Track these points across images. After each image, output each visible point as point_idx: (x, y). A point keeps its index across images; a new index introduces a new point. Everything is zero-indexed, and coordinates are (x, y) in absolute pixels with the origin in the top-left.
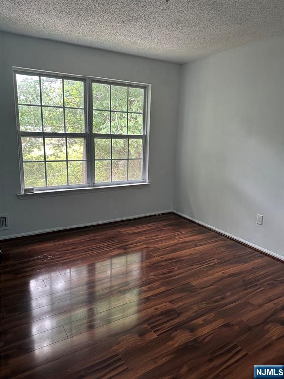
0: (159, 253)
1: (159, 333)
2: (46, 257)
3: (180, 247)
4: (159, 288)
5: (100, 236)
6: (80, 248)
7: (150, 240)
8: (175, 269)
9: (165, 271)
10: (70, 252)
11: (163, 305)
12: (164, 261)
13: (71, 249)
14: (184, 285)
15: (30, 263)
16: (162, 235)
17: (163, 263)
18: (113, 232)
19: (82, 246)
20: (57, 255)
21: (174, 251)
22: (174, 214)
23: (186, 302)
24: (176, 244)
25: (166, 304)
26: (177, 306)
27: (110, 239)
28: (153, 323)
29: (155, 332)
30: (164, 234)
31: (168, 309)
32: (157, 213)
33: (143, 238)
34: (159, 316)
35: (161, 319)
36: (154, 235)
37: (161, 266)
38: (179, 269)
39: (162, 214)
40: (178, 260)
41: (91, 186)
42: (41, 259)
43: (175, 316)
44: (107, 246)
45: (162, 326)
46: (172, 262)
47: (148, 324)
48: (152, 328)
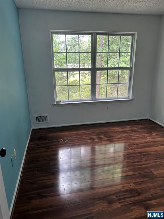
0: (133, 147)
1: (122, 204)
2: (65, 140)
3: (150, 145)
4: (129, 172)
5: (97, 131)
6: (84, 137)
7: (128, 137)
8: (142, 160)
9: (135, 160)
10: (78, 139)
11: (129, 185)
12: (136, 153)
13: (79, 137)
14: (147, 173)
15: (56, 143)
16: (138, 135)
17: (135, 155)
18: (105, 129)
19: (85, 136)
20: (71, 140)
21: (145, 147)
22: (150, 120)
23: (146, 186)
24: (146, 142)
25: (131, 184)
26: (139, 187)
27: (102, 133)
28: (120, 196)
29: (119, 203)
30: (140, 134)
31: (132, 188)
32: (137, 119)
33: (124, 135)
34: (125, 192)
35: (126, 195)
36: (132, 134)
37: (133, 157)
38: (146, 160)
39: (141, 120)
40: (146, 154)
41: (94, 100)
42: (62, 141)
43: (136, 195)
44: (100, 138)
45: (125, 200)
46: (141, 155)
47: (116, 197)
48: (118, 200)
